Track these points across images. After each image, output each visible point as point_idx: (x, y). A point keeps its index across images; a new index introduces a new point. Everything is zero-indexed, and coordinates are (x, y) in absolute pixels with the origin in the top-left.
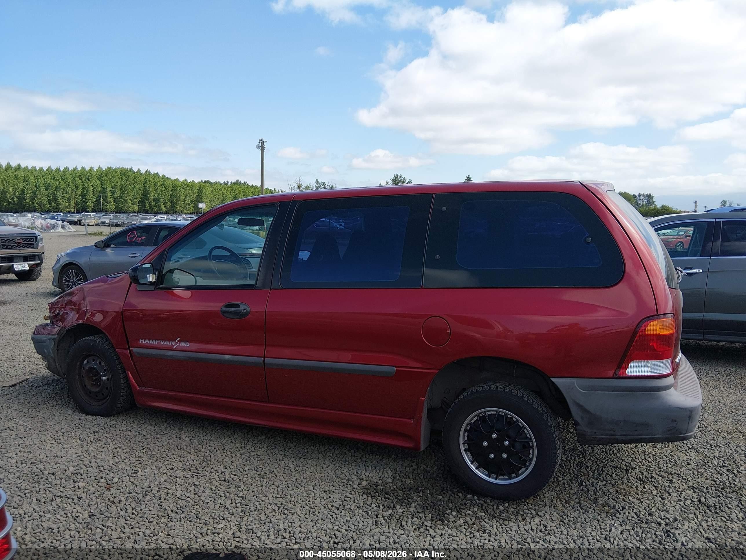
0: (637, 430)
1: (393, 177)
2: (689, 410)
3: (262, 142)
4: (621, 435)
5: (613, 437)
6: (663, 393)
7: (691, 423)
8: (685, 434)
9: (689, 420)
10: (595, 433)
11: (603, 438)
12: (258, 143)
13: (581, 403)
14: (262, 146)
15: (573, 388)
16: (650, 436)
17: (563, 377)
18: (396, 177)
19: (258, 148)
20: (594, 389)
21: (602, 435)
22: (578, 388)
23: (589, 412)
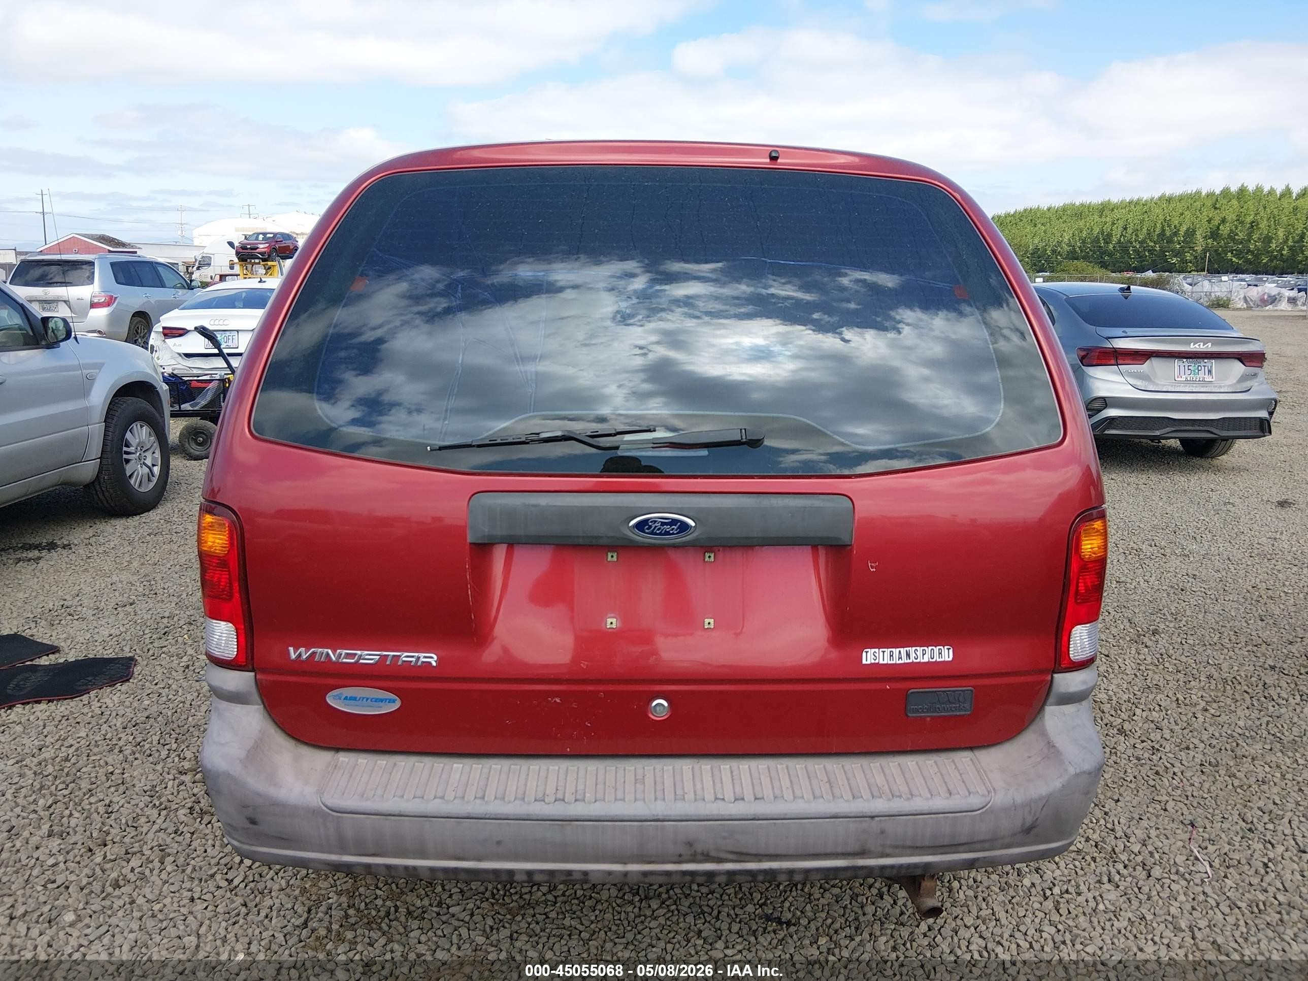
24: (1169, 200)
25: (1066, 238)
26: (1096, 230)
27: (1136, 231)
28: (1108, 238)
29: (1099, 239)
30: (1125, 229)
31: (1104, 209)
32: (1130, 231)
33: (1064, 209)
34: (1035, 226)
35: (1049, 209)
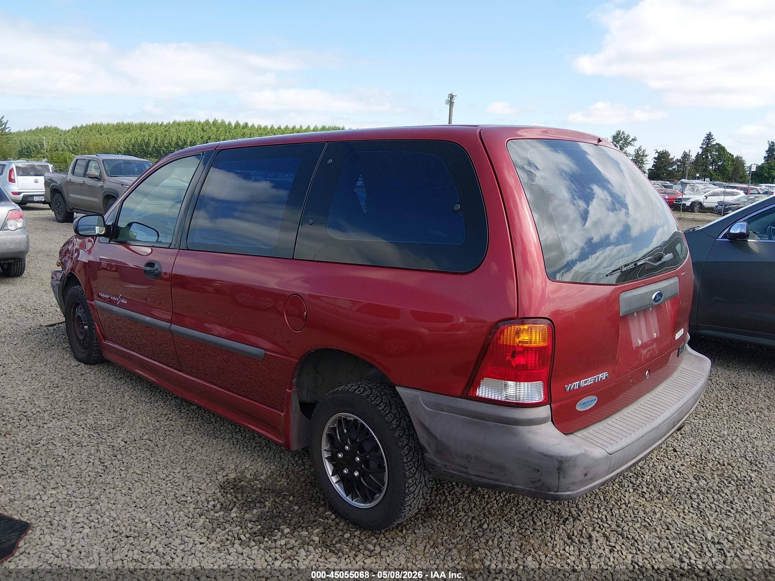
0: (492, 473)
1: (614, 133)
2: (558, 461)
3: (452, 97)
4: (475, 476)
5: (466, 476)
6: (523, 429)
7: (564, 478)
8: (557, 491)
9: (559, 473)
10: (446, 466)
11: (455, 475)
12: (447, 98)
13: (426, 424)
14: (451, 102)
15: (417, 403)
16: (510, 485)
17: (407, 387)
18: (618, 134)
19: (447, 103)
20: (438, 407)
21: (454, 470)
22: (424, 405)
23: (435, 438)
24: (179, 124)
25: (122, 142)
26: (140, 139)
27: (162, 141)
28: (148, 145)
29: (142, 145)
30: (156, 139)
31: (142, 127)
32: (159, 141)
33: (118, 125)
34: (101, 134)
35: (108, 125)
